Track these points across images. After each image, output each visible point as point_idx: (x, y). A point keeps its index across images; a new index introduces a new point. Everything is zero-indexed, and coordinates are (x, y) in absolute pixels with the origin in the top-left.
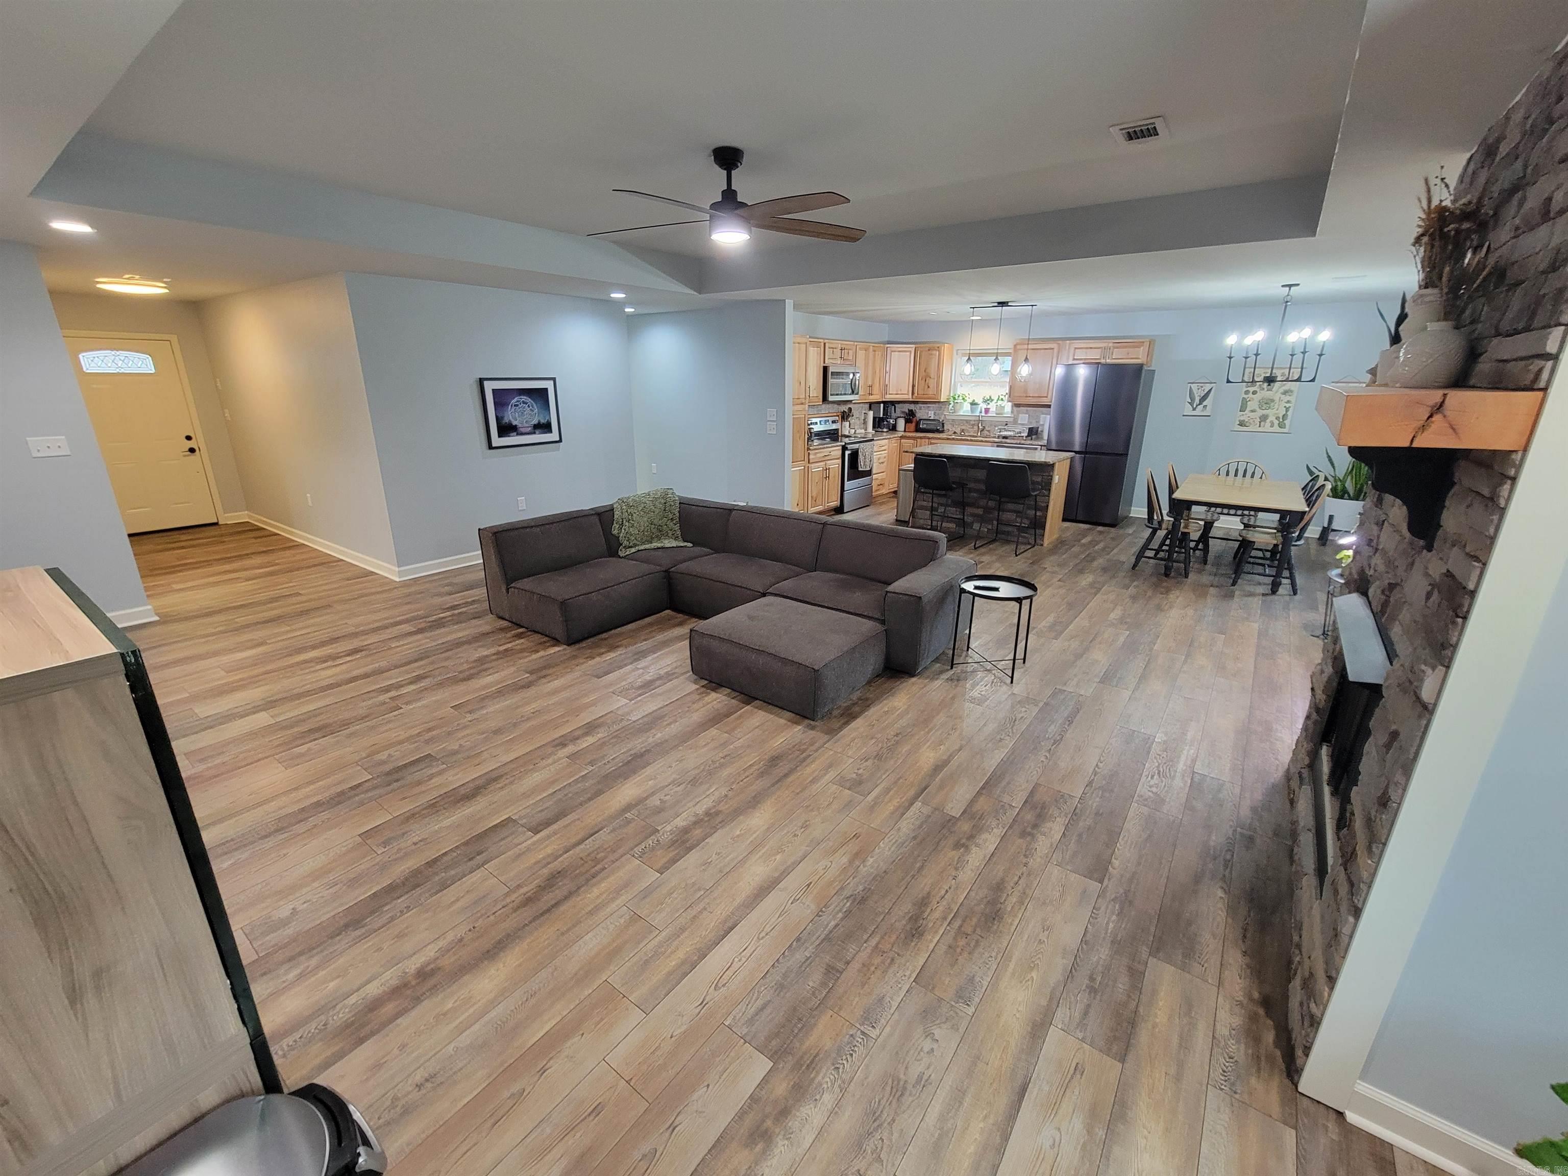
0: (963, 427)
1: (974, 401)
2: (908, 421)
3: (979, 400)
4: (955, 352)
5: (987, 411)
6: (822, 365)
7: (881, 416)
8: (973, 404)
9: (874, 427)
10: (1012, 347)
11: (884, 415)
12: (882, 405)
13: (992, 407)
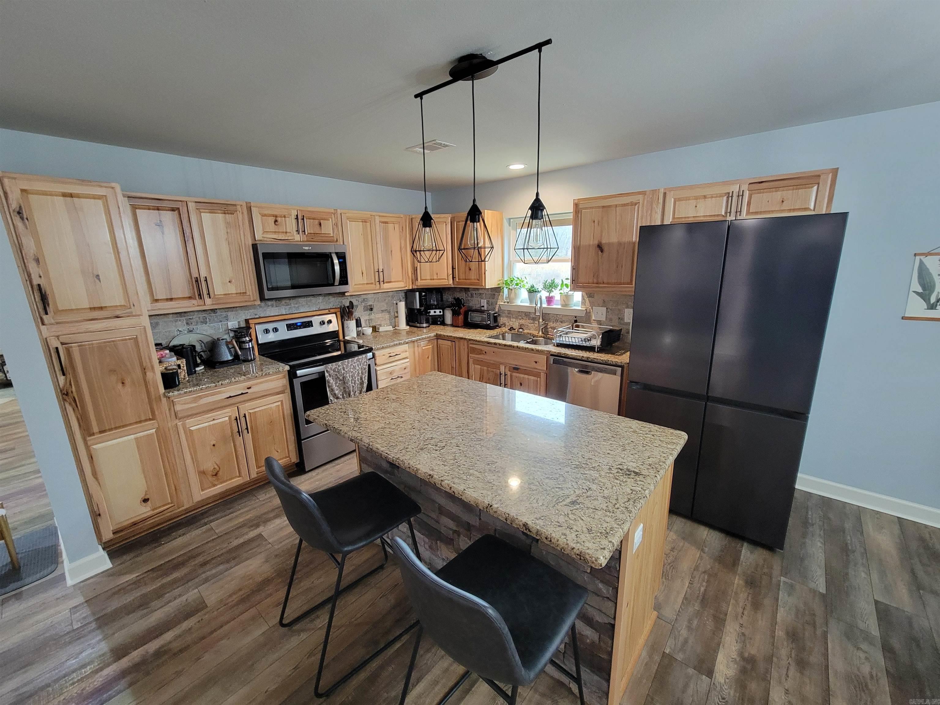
0: (522, 322)
1: (533, 287)
2: (455, 314)
3: (539, 287)
4: (506, 223)
5: (550, 300)
6: (250, 242)
7: (418, 307)
8: (532, 291)
9: (408, 324)
10: (571, 209)
11: (420, 307)
12: (417, 293)
13: (556, 294)
